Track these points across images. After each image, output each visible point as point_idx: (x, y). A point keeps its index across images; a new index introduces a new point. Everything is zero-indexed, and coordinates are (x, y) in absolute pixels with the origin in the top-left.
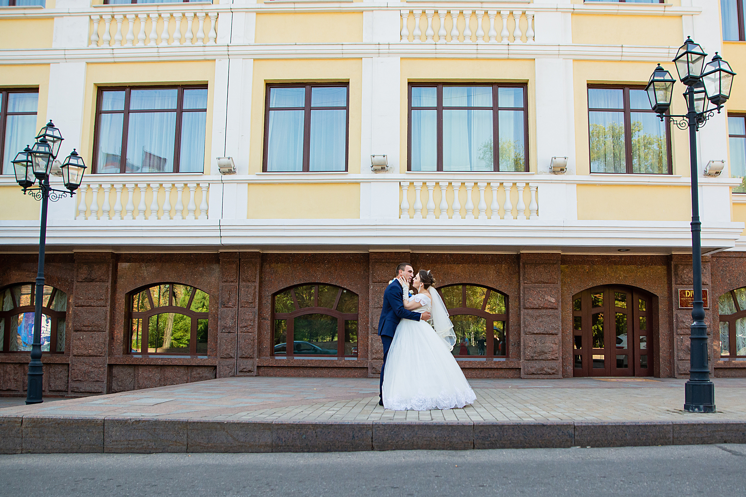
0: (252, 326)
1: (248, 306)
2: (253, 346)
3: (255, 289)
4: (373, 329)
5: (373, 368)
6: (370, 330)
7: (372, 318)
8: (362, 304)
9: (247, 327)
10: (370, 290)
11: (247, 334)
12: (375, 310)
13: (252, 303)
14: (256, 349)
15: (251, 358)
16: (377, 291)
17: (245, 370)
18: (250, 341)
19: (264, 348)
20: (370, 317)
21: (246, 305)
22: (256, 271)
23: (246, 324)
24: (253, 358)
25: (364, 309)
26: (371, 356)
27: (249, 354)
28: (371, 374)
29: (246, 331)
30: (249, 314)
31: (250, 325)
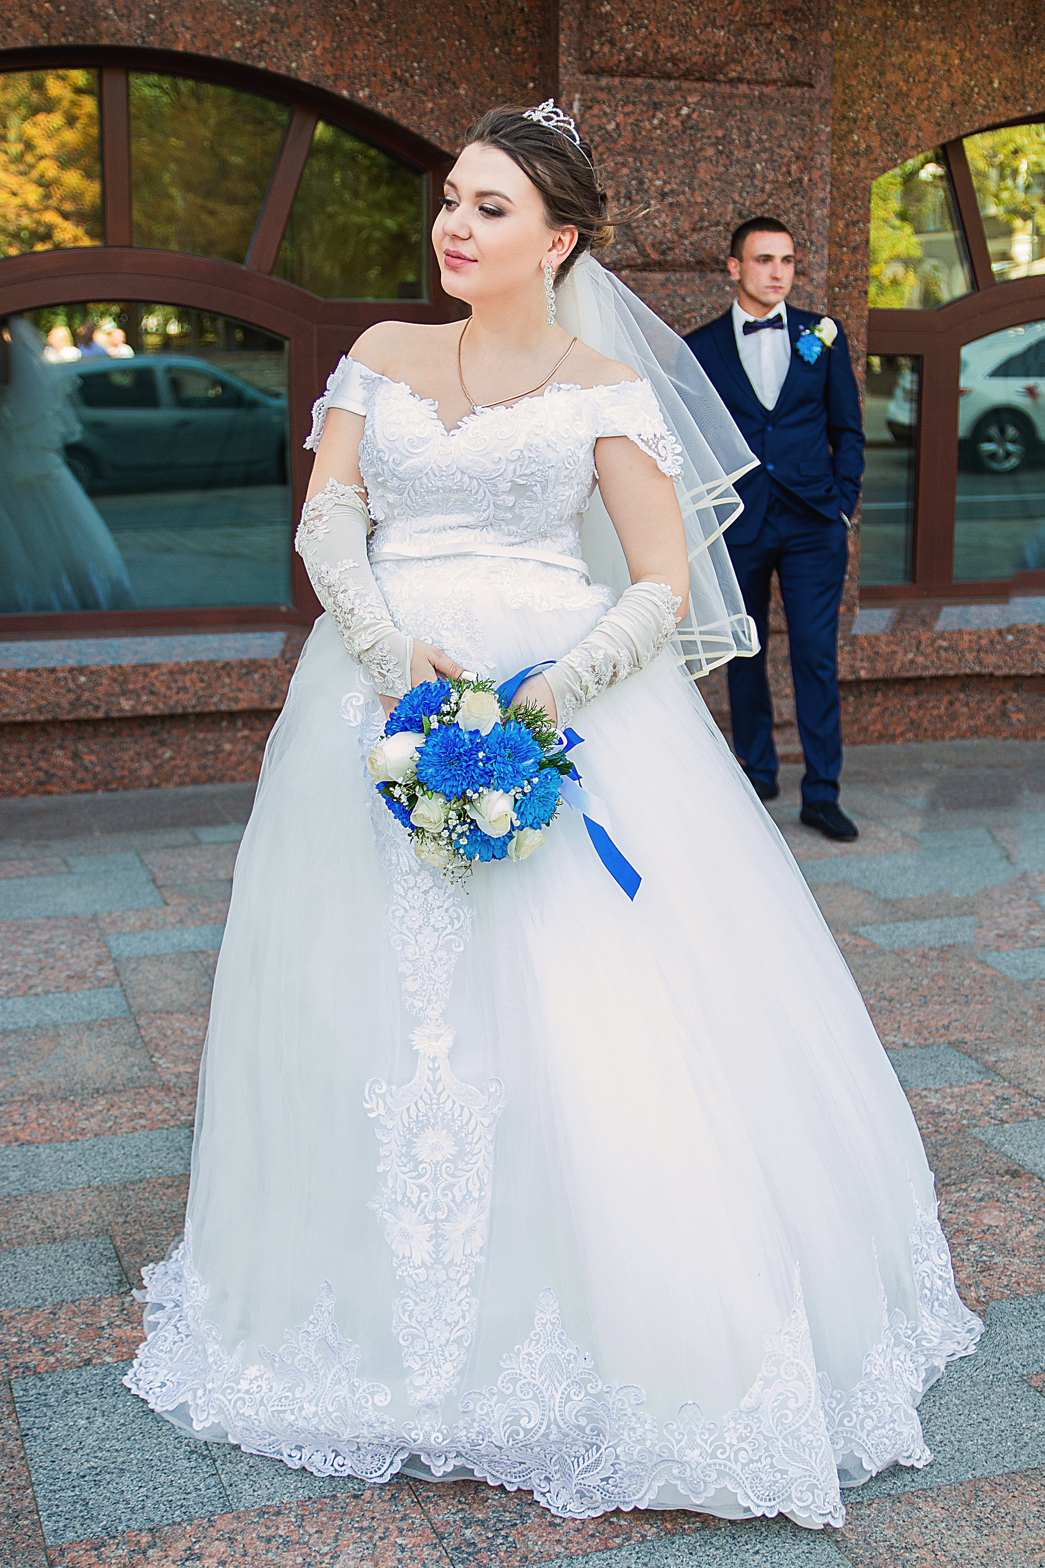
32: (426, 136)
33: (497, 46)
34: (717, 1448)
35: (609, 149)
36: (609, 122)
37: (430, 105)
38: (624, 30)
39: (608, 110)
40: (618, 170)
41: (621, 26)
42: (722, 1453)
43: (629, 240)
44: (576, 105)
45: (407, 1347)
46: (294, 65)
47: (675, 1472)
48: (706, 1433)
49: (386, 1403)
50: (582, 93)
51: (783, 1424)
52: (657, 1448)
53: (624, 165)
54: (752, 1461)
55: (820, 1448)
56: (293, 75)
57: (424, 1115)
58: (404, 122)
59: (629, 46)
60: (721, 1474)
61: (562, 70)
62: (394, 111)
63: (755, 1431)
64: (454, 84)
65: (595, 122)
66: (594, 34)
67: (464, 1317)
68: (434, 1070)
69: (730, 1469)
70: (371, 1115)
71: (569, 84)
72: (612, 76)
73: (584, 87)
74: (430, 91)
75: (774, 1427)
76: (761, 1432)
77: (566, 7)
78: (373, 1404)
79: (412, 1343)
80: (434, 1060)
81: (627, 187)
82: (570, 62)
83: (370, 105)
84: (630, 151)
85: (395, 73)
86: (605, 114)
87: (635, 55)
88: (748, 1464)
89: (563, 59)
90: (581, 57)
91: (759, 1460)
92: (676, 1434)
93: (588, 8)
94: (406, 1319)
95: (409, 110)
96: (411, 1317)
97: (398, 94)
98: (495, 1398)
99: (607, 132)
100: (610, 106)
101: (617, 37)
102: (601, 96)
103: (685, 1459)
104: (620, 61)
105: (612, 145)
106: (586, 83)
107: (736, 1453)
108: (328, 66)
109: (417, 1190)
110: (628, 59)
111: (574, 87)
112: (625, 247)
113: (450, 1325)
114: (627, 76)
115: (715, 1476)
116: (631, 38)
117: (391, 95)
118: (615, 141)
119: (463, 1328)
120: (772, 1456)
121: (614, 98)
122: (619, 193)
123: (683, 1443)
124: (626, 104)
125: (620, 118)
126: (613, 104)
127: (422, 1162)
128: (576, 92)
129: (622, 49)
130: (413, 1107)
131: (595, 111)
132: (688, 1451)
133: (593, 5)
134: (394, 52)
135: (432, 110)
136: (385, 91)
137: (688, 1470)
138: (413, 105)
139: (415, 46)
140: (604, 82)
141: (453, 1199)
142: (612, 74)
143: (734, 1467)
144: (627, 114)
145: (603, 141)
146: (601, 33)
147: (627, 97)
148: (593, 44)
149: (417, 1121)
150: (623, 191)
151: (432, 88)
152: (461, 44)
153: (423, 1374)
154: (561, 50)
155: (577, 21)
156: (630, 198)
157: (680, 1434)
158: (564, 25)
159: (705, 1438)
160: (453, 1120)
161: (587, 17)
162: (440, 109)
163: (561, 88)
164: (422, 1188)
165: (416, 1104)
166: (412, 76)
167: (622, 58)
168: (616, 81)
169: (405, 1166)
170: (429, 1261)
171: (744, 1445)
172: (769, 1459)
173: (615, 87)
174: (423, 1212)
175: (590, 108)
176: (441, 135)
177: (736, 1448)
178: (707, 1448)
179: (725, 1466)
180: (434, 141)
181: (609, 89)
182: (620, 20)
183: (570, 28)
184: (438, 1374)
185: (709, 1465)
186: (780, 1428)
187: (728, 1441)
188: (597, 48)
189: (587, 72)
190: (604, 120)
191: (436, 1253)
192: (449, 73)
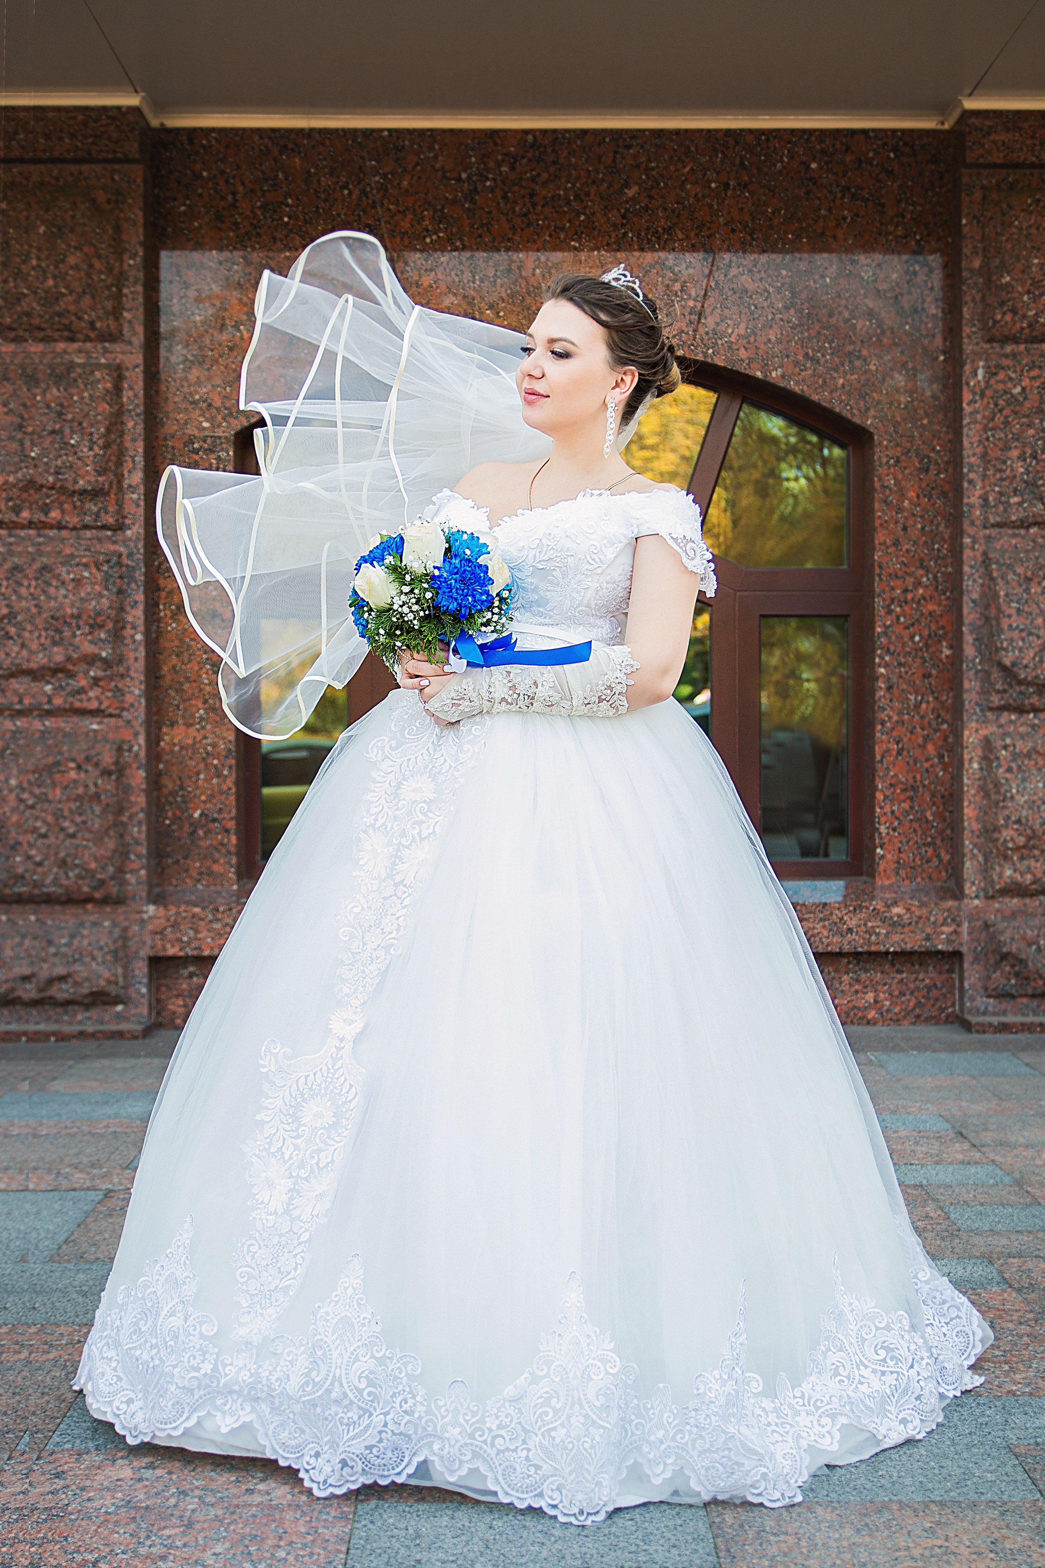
0: (107, 663)
1: (73, 520)
2: (120, 811)
3: (118, 389)
4: (996, 674)
5: (1004, 957)
6: (971, 685)
7: (989, 599)
8: (903, 496)
9: (71, 675)
10: (967, 396)
11: (64, 724)
12: (1006, 541)
13: (95, 494)
14: (138, 832)
15: (106, 901)
16: (1013, 401)
17: (62, 991)
18: (92, 778)
19: (195, 825)
20: (972, 587)
21: (55, 514)
22: (119, 251)
23: (58, 655)
24: (119, 901)
25: (914, 533)
26: (985, 870)
27: (91, 873)
28: (981, 1002)
29: (58, 701)
30: (78, 582)
31: (91, 660)
32: (837, 410)
33: (907, 323)
34: (477, 1429)
35: (1015, 413)
36: (1015, 386)
37: (841, 381)
38: (1025, 298)
39: (1013, 375)
40: (1023, 432)
41: (1021, 294)
42: (480, 1436)
43: (1035, 498)
44: (980, 372)
45: (242, 1284)
46: (710, 351)
47: (436, 1447)
48: (470, 1414)
49: (212, 1333)
50: (986, 360)
51: (543, 1420)
52: (424, 1420)
53: (1030, 426)
54: (508, 1449)
55: (571, 1450)
56: (709, 360)
57: (319, 1085)
58: (815, 398)
59: (1031, 313)
60: (476, 1455)
61: (965, 340)
62: (805, 388)
63: (515, 1421)
64: (865, 360)
65: (1001, 387)
66: (996, 304)
67: (295, 1269)
68: (339, 1049)
69: (485, 1452)
70: (264, 1070)
71: (973, 352)
72: (1017, 343)
73: (988, 355)
74: (842, 369)
75: (533, 1421)
76: (520, 1423)
77: (970, 281)
78: (200, 1333)
79: (246, 1282)
80: (342, 1040)
81: (1032, 447)
82: (974, 333)
83: (782, 384)
84: (1036, 413)
85: (807, 354)
86: (1011, 379)
87: (1037, 322)
88: (503, 1451)
89: (967, 330)
90: (984, 327)
91: (515, 1450)
92: (443, 1410)
93: (990, 280)
94: (249, 1259)
95: (821, 387)
96: (253, 1258)
97: (810, 372)
98: (303, 1348)
99: (1012, 396)
100: (1015, 371)
101: (1020, 305)
102: (1006, 362)
103: (446, 1435)
104: (1022, 329)
105: (1018, 408)
106: (990, 351)
107: (494, 1438)
108: (742, 351)
109: (291, 1148)
110: (1030, 326)
111: (977, 355)
112: (1031, 504)
113: (282, 1273)
114: (1032, 342)
115: (469, 1456)
116: (1032, 305)
117: (803, 373)
118: (1021, 404)
119: (294, 1278)
120: (529, 1450)
121: (1020, 364)
122: (1025, 453)
123: (446, 1420)
124: (1031, 369)
125: (1026, 382)
126: (1018, 369)
127: (304, 1125)
128: (981, 359)
129: (1024, 316)
130: (312, 1076)
131: (1001, 376)
132: (450, 1428)
133: (994, 278)
134: (806, 334)
135: (843, 386)
136: (797, 370)
137: (447, 1446)
138: (825, 382)
139: (826, 328)
140: (1009, 349)
141: (317, 1163)
142: (1016, 340)
143: (489, 1451)
144: (1033, 378)
145: (1008, 404)
146: (1003, 303)
147: (1033, 362)
148: (994, 314)
149: (311, 1089)
150: (1029, 451)
151: (843, 365)
152: (871, 324)
153: (249, 1312)
154: (964, 322)
155: (980, 295)
156: (1035, 458)
157: (447, 1410)
158: (967, 298)
159: (468, 1418)
160: (340, 1094)
161: (989, 289)
162: (851, 385)
163: (964, 357)
164: (296, 1147)
165: (315, 1074)
166: (823, 356)
167: (1025, 325)
168: (1022, 347)
169: (288, 1124)
170: (280, 1211)
171: (503, 1432)
172: (525, 1452)
173: (1020, 353)
174: (290, 1168)
175: (996, 374)
176: (852, 408)
177: (494, 1433)
178: (468, 1428)
179: (481, 1448)
180: (846, 413)
181: (1014, 355)
182: (1020, 289)
183: (974, 300)
184: (262, 1315)
185: (466, 1445)
186: (539, 1423)
187: (488, 1425)
188: (999, 317)
189: (991, 340)
190: (1010, 385)
191: (288, 1205)
192: (860, 351)
